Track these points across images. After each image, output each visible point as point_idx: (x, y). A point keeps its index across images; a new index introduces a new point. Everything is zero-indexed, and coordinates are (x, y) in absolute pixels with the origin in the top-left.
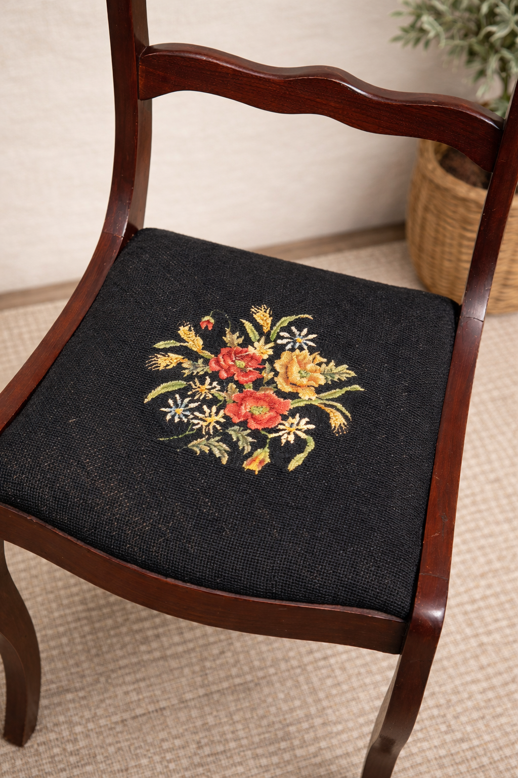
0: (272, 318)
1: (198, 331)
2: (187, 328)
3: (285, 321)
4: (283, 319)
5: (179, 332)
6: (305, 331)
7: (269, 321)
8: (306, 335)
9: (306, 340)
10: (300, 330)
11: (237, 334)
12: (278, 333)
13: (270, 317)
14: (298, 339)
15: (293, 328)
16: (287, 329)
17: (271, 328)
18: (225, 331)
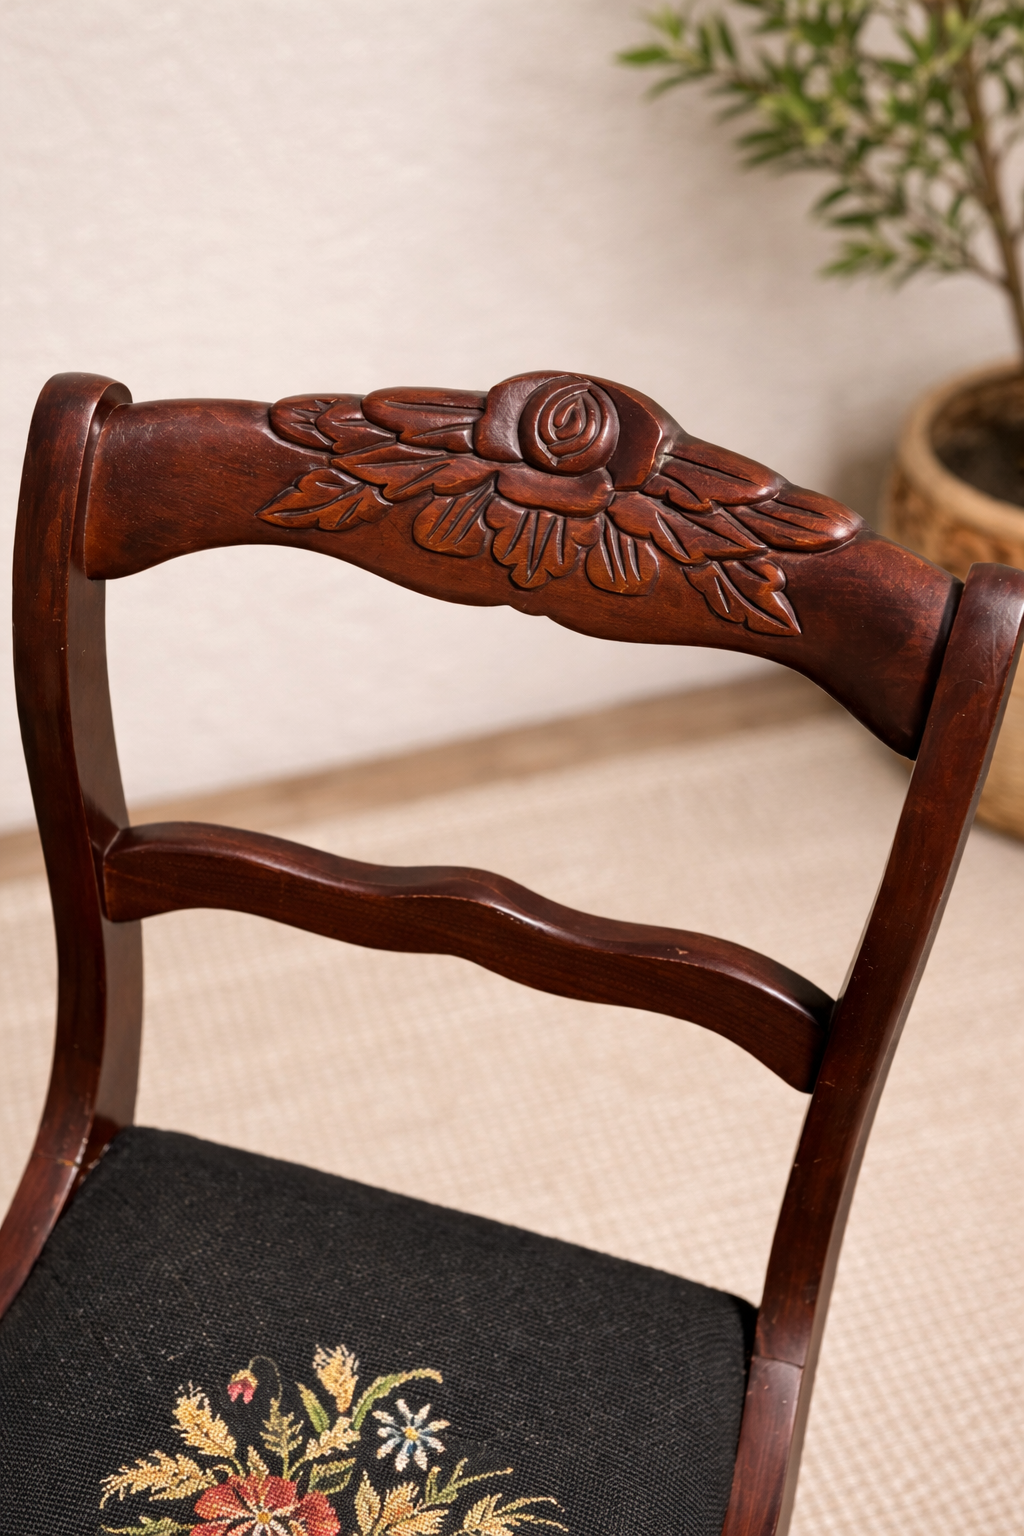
0: (356, 1378)
1: (221, 1407)
2: (195, 1401)
3: (384, 1385)
4: (379, 1381)
5: (174, 1412)
6: (424, 1411)
7: (351, 1385)
8: (425, 1423)
9: (426, 1434)
10: (415, 1409)
11: (291, 1416)
12: (369, 1413)
13: (353, 1376)
14: (410, 1431)
15: (401, 1404)
16: (387, 1404)
17: (354, 1402)
18: (270, 1406)
